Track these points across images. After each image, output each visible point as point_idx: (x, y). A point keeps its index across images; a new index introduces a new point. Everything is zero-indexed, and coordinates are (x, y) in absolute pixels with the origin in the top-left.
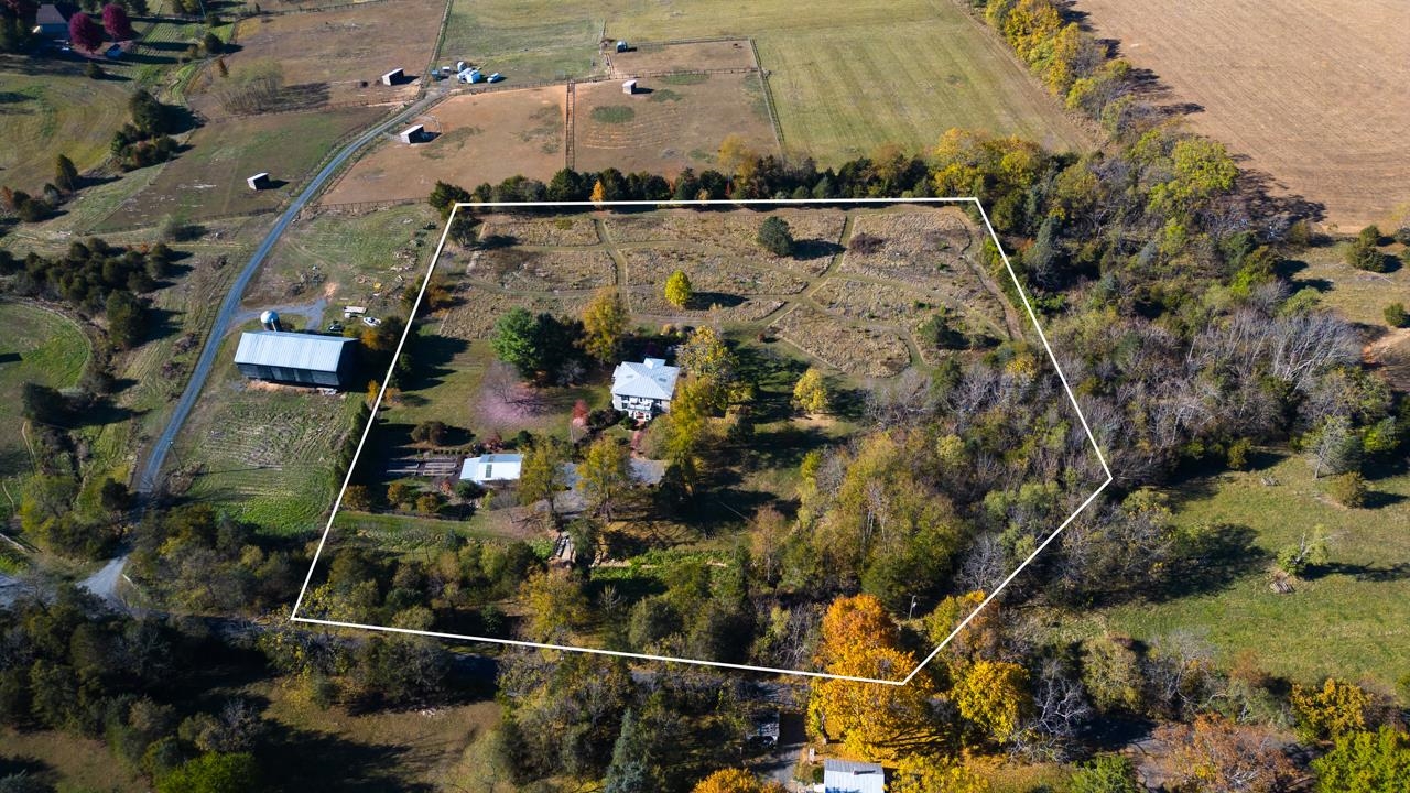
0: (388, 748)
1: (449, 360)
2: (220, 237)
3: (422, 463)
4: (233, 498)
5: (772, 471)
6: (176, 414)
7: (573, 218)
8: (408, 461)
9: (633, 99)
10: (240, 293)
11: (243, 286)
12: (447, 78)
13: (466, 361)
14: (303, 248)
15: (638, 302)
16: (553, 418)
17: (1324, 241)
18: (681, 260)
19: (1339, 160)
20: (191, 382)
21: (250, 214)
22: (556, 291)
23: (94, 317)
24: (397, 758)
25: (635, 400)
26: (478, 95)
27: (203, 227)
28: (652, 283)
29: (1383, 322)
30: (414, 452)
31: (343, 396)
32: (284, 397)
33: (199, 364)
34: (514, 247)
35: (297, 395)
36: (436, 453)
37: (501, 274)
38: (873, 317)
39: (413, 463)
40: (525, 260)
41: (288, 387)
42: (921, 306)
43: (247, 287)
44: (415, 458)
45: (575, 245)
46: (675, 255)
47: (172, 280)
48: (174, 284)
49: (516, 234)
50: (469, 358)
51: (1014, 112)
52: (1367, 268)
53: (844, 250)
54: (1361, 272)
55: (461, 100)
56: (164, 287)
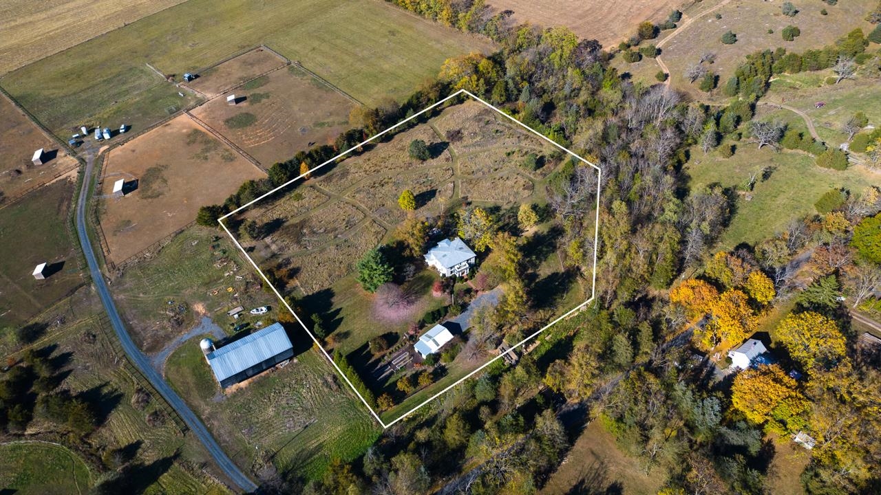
0: (576, 487)
1: (331, 304)
2: (63, 322)
3: (390, 363)
4: (311, 455)
5: (544, 263)
6: (201, 439)
7: (298, 191)
8: (381, 367)
9: (240, 107)
10: (135, 348)
11: (131, 342)
12: (83, 142)
13: (340, 299)
14: (141, 295)
15: (388, 218)
16: (422, 300)
17: (611, 56)
18: (383, 185)
19: (581, 17)
20: (183, 416)
21: (67, 296)
22: (339, 236)
23: (25, 430)
24: (586, 487)
25: (458, 266)
26: (125, 144)
27: (36, 324)
28: (383, 205)
29: (657, 82)
30: (379, 360)
31: (295, 361)
32: (260, 384)
33: (170, 401)
34: (286, 224)
35: (267, 377)
36: (390, 353)
37: (298, 242)
38: (496, 170)
39: (386, 366)
40: (302, 228)
41: (254, 377)
42: (509, 154)
43: (135, 342)
44: (382, 363)
45: (318, 206)
46: (377, 185)
47: (65, 369)
48: (70, 371)
49: (275, 217)
50: (339, 297)
51: (438, 41)
52: (634, 62)
53: (448, 143)
54: (632, 64)
55: (119, 153)
56: (66, 377)
